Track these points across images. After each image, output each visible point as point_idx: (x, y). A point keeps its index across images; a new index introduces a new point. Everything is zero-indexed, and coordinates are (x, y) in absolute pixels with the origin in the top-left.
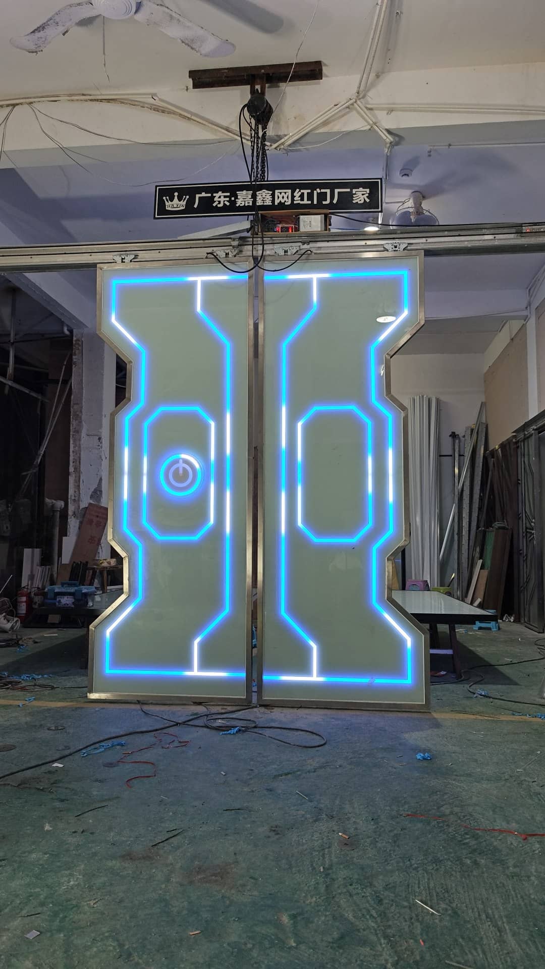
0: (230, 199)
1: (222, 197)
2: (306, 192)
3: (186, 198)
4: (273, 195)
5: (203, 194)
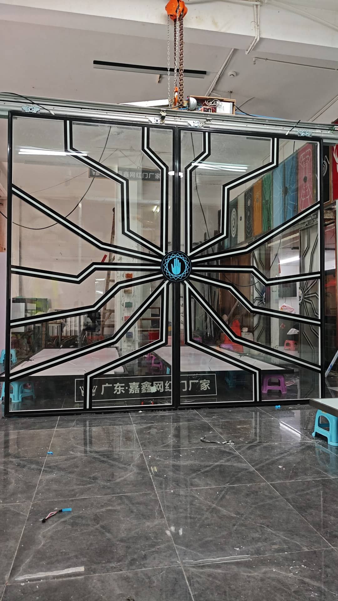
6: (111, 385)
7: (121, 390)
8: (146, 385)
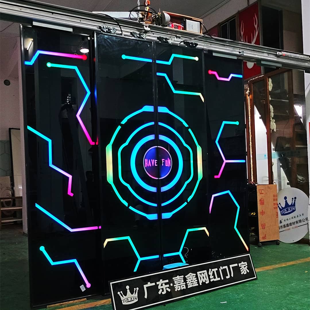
0: (170, 285)
1: (164, 284)
2: (215, 270)
3: (136, 290)
4: (197, 276)
5: (149, 284)
6: (154, 284)
7: (166, 288)
8: (191, 277)
